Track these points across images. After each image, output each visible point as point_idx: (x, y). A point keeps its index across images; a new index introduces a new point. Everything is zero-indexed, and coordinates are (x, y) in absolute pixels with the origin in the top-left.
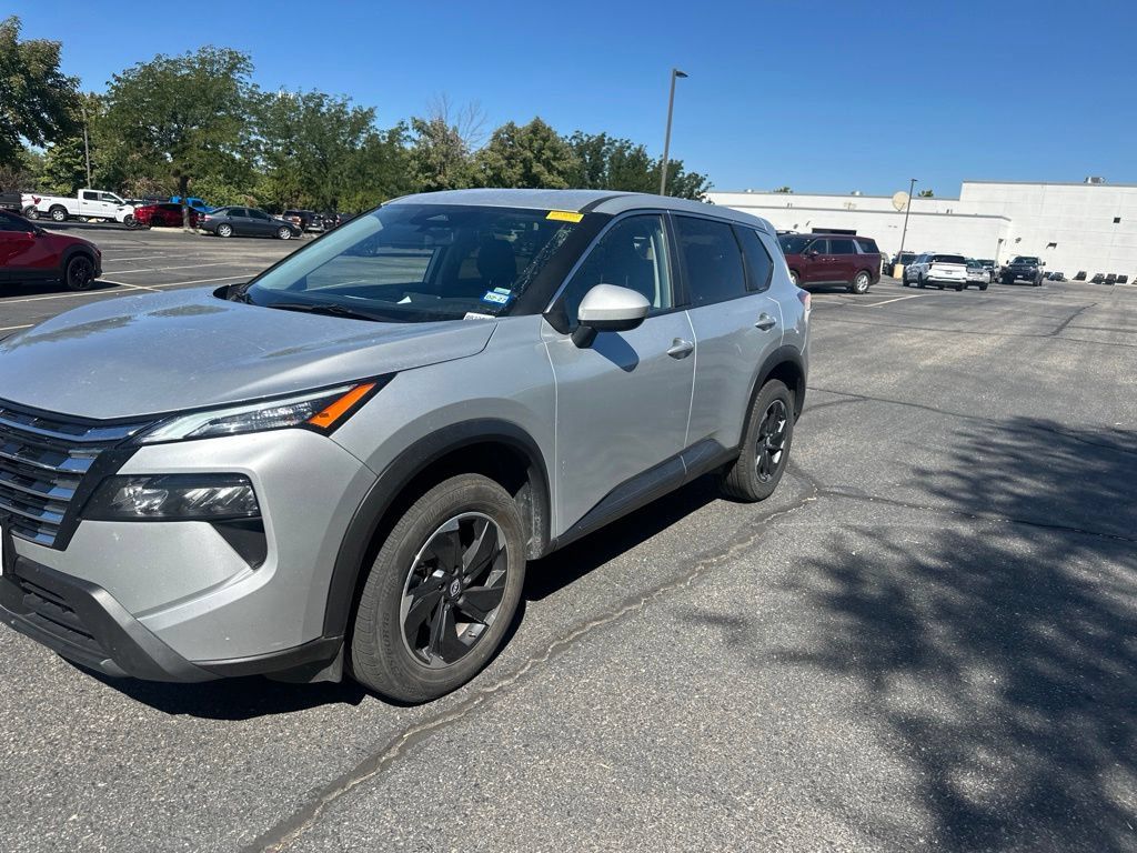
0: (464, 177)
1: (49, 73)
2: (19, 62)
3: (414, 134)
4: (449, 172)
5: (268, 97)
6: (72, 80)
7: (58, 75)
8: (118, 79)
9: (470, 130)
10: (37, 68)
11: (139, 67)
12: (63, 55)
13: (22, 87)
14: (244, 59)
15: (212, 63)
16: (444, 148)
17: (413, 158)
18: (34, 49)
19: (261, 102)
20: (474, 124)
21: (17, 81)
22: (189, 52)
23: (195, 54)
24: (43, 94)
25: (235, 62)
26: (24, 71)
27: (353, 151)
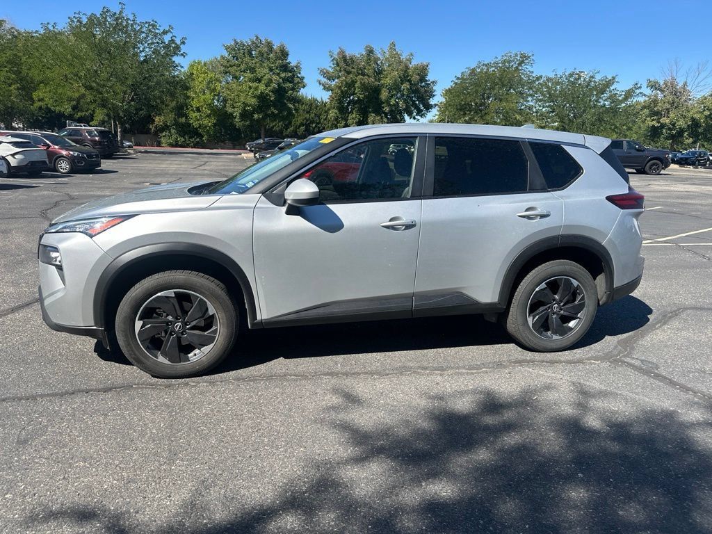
0: (685, 117)
1: (423, 79)
2: (408, 76)
3: (648, 91)
4: (672, 115)
5: (538, 79)
6: (433, 82)
7: (427, 81)
8: (458, 79)
9: (696, 83)
10: (416, 78)
11: (467, 70)
12: (430, 69)
13: (408, 89)
14: (529, 57)
15: (509, 62)
16: (670, 98)
17: (644, 107)
18: (416, 69)
19: (534, 82)
20: (699, 79)
21: (405, 86)
22: (497, 58)
23: (499, 58)
24: (416, 91)
25: (524, 59)
26: (410, 81)
27: (595, 106)
